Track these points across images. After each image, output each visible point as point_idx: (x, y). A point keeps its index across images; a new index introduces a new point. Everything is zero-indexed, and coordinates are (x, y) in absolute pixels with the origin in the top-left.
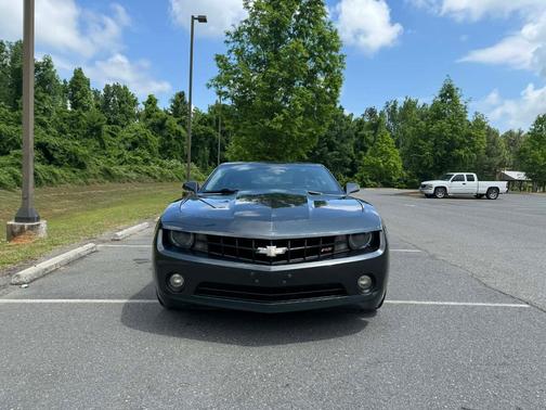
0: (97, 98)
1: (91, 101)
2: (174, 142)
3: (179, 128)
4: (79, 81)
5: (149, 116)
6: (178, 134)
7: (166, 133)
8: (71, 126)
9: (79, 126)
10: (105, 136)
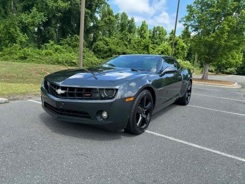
0: (150, 33)
1: (147, 35)
2: (180, 51)
3: (183, 44)
4: (144, 26)
5: (171, 40)
6: (183, 47)
7: (177, 47)
8: (138, 45)
9: (141, 45)
10: (150, 49)
